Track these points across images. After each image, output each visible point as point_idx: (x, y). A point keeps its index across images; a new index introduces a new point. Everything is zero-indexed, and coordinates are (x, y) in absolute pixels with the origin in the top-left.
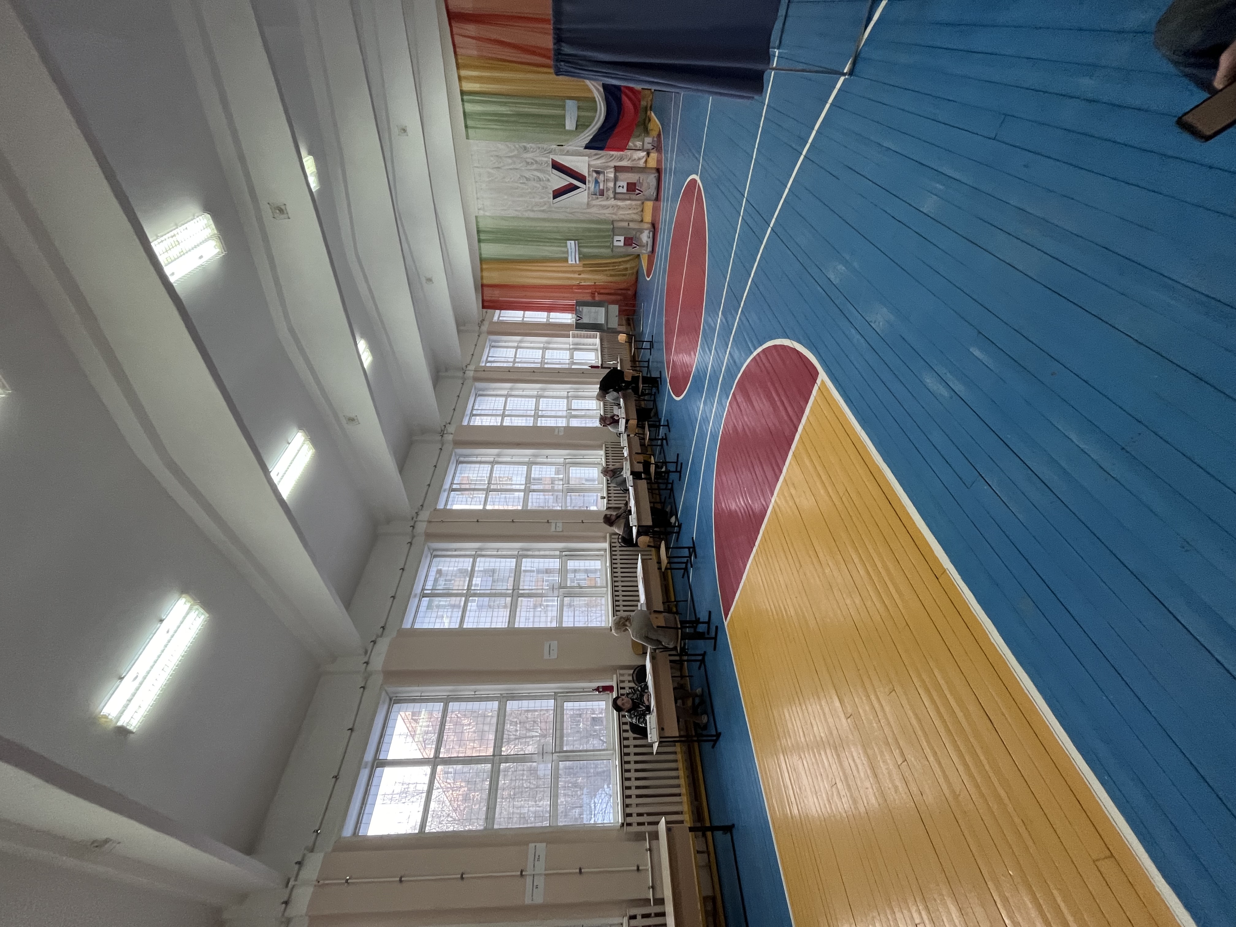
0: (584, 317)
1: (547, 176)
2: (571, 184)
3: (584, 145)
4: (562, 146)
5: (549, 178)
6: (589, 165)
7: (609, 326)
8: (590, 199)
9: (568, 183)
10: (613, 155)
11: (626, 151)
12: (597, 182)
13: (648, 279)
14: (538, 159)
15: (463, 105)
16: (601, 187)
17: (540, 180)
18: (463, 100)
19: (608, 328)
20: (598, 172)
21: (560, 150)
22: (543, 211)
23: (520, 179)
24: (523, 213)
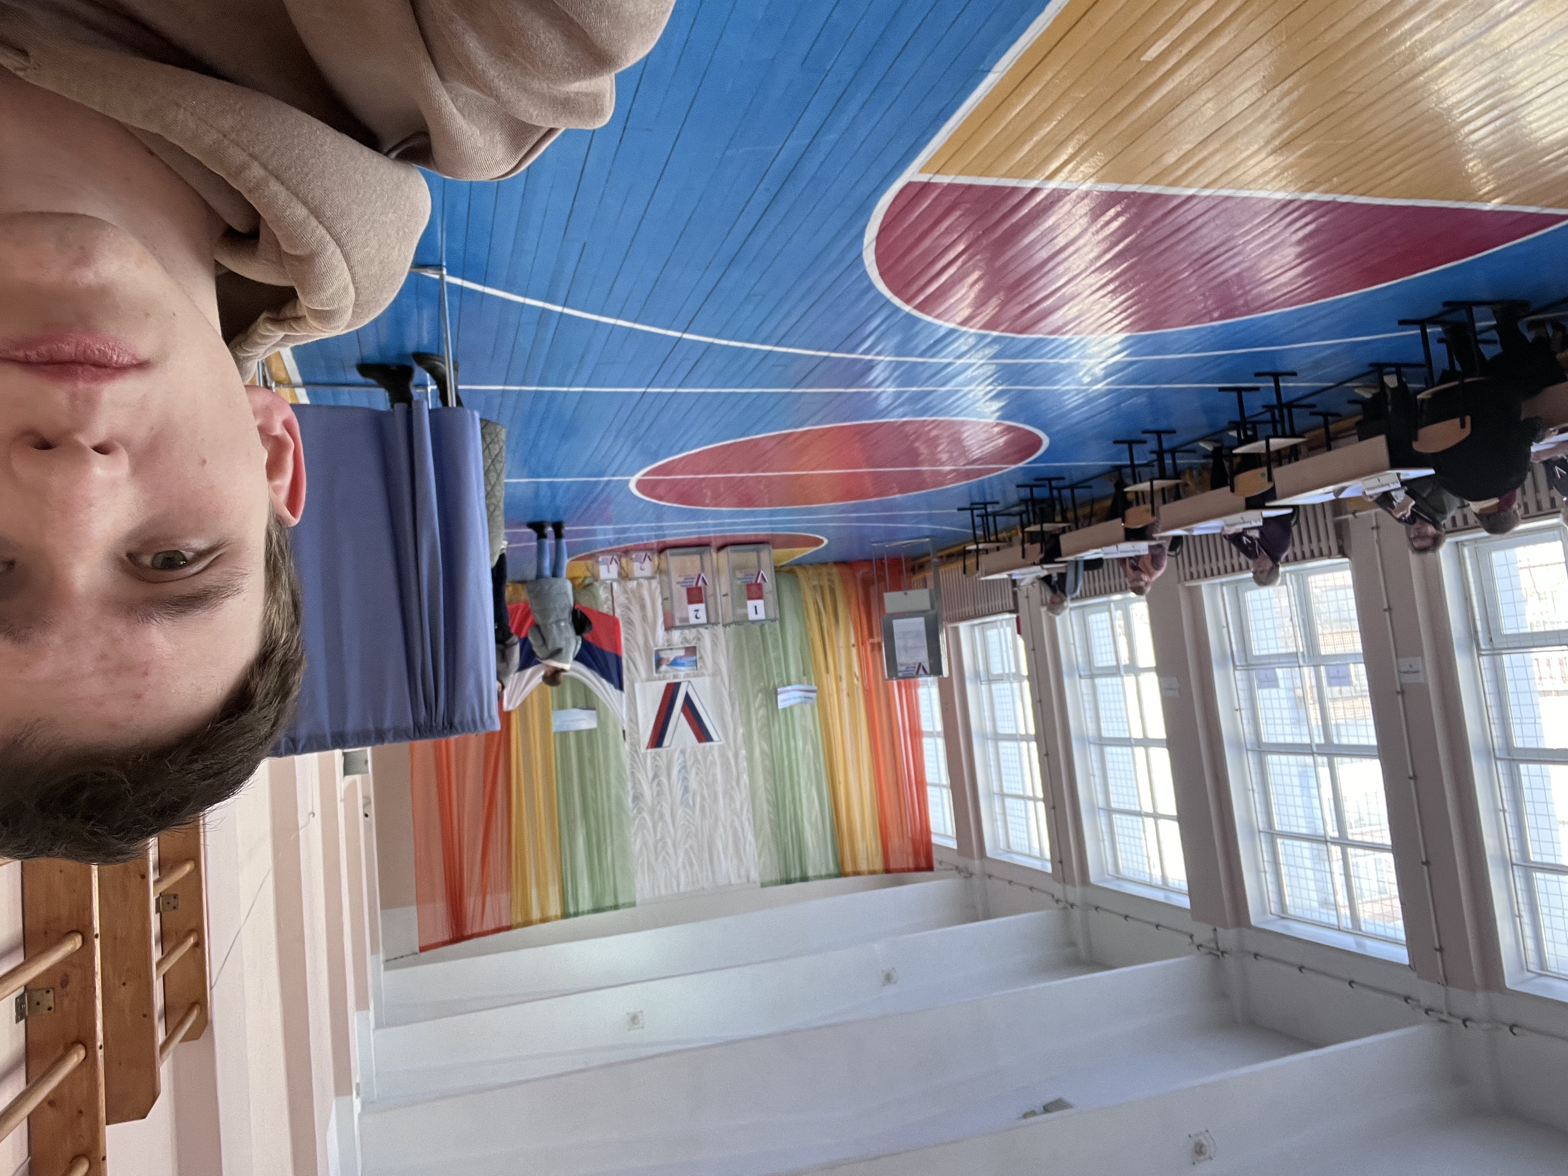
0: (917, 661)
1: (676, 756)
2: (683, 710)
3: (618, 692)
4: (624, 732)
5: (678, 751)
6: (648, 681)
7: (928, 606)
8: (704, 670)
9: (682, 717)
11: (616, 615)
12: (674, 663)
13: (826, 541)
15: (583, 913)
16: (682, 653)
17: (684, 767)
18: (576, 914)
19: (933, 608)
21: (630, 734)
22: (736, 756)
23: (687, 805)
24: (744, 795)
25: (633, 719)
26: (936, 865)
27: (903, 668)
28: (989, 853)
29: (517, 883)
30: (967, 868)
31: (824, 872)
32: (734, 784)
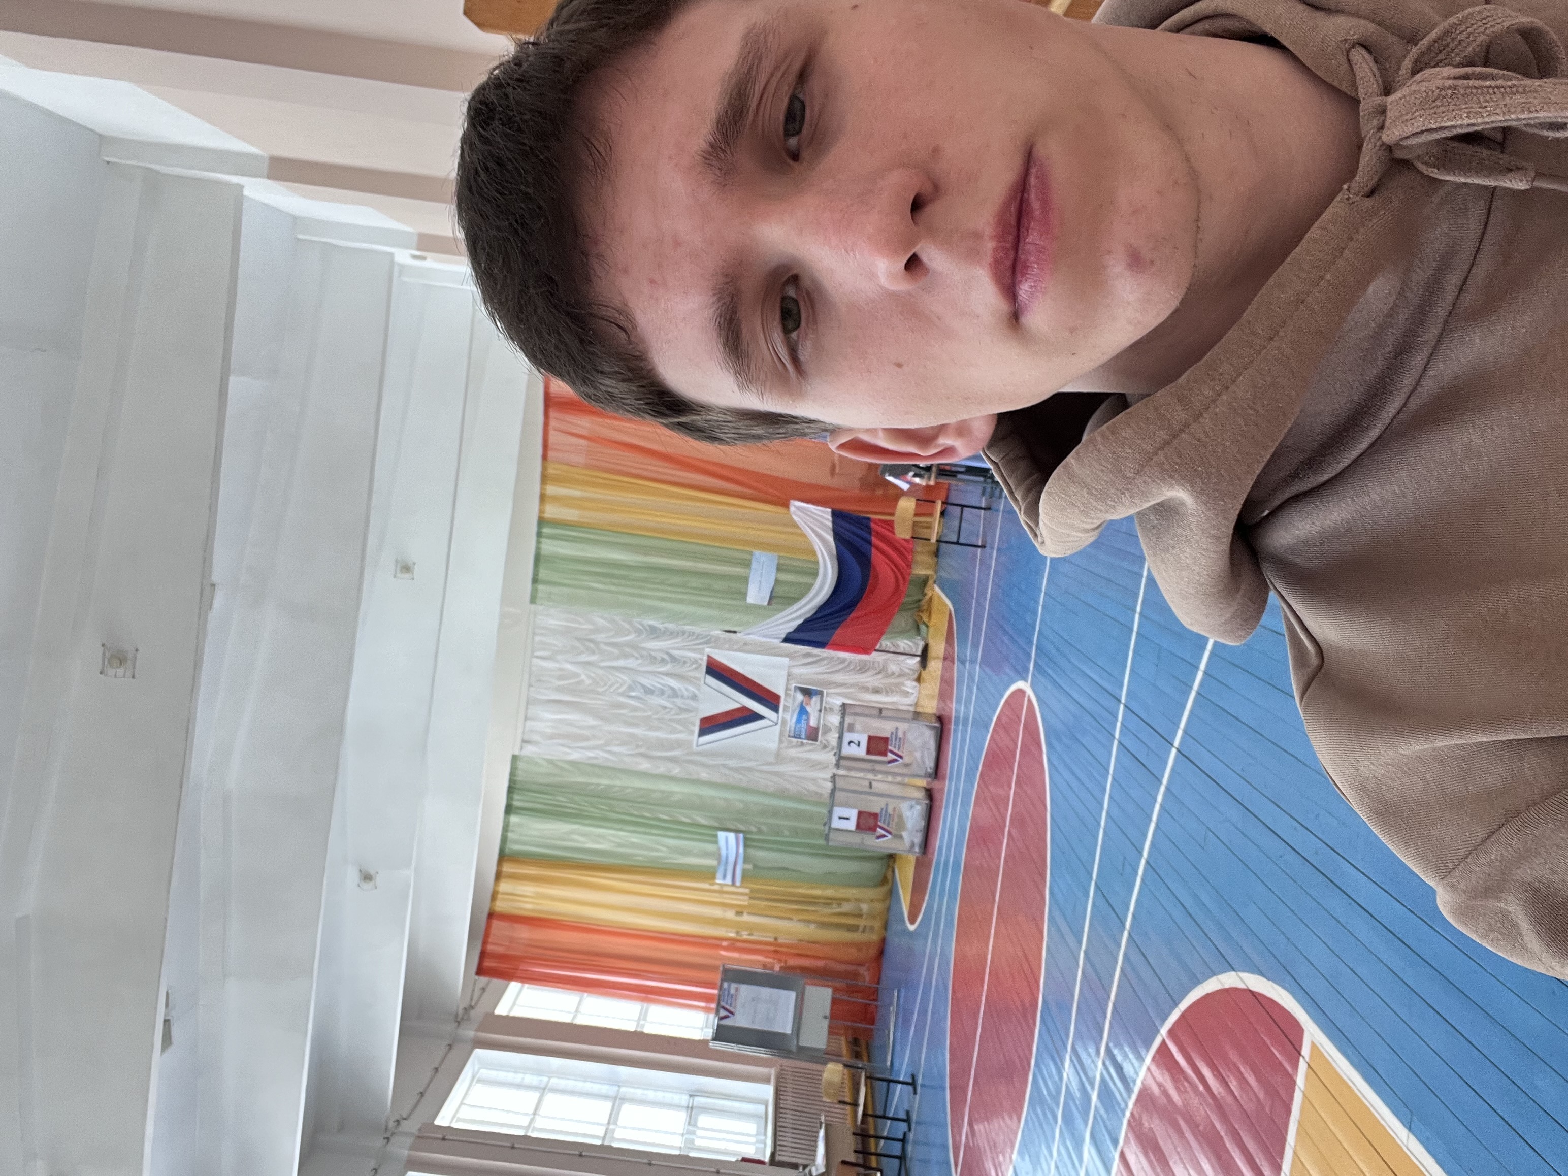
0: (739, 1011)
1: (691, 688)
2: (744, 709)
3: (783, 636)
4: (735, 632)
5: (696, 691)
6: (789, 675)
7: (804, 1042)
8: (785, 744)
9: (737, 706)
10: (844, 660)
11: (874, 654)
12: (803, 711)
13: (912, 928)
14: (675, 653)
15: (538, 542)
16: (813, 723)
17: (675, 694)
18: (539, 535)
19: (801, 1049)
20: (807, 692)
21: (730, 640)
22: (673, 760)
23: (630, 688)
24: (626, 759)
25: (745, 647)
26: (483, 980)
27: (732, 991)
28: (478, 1052)
29: (592, 476)
30: (469, 1019)
31: (510, 835)
32: (642, 750)
